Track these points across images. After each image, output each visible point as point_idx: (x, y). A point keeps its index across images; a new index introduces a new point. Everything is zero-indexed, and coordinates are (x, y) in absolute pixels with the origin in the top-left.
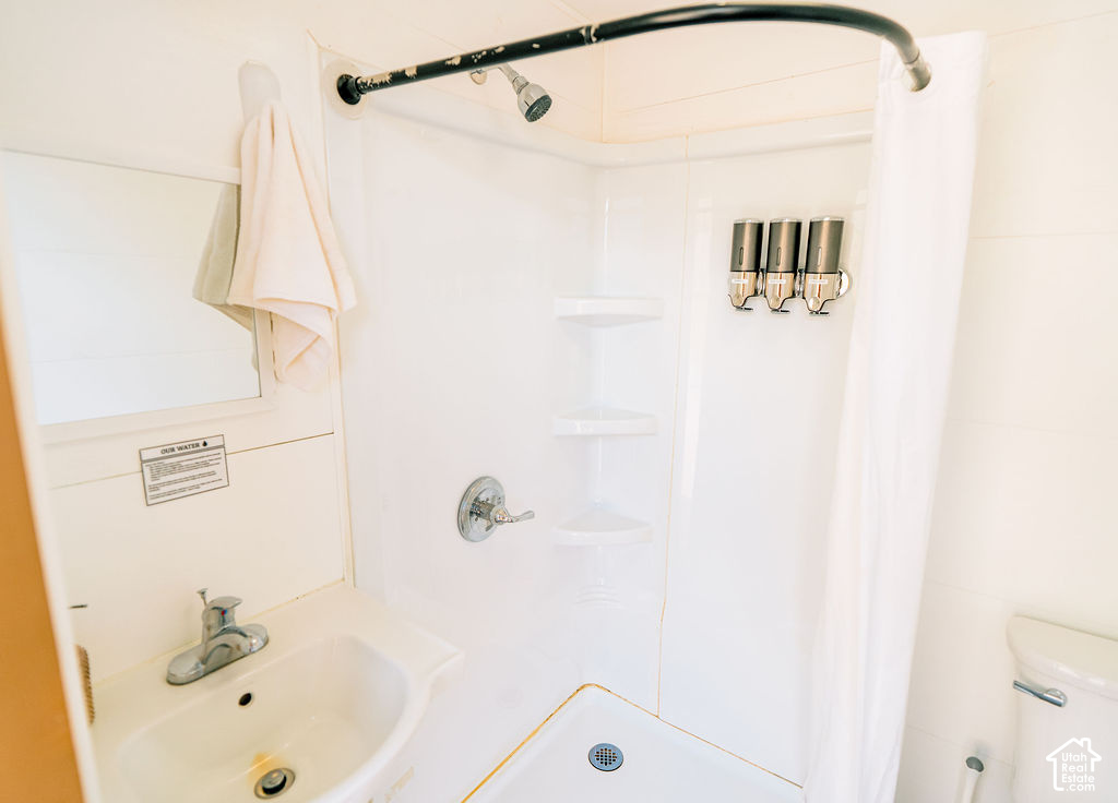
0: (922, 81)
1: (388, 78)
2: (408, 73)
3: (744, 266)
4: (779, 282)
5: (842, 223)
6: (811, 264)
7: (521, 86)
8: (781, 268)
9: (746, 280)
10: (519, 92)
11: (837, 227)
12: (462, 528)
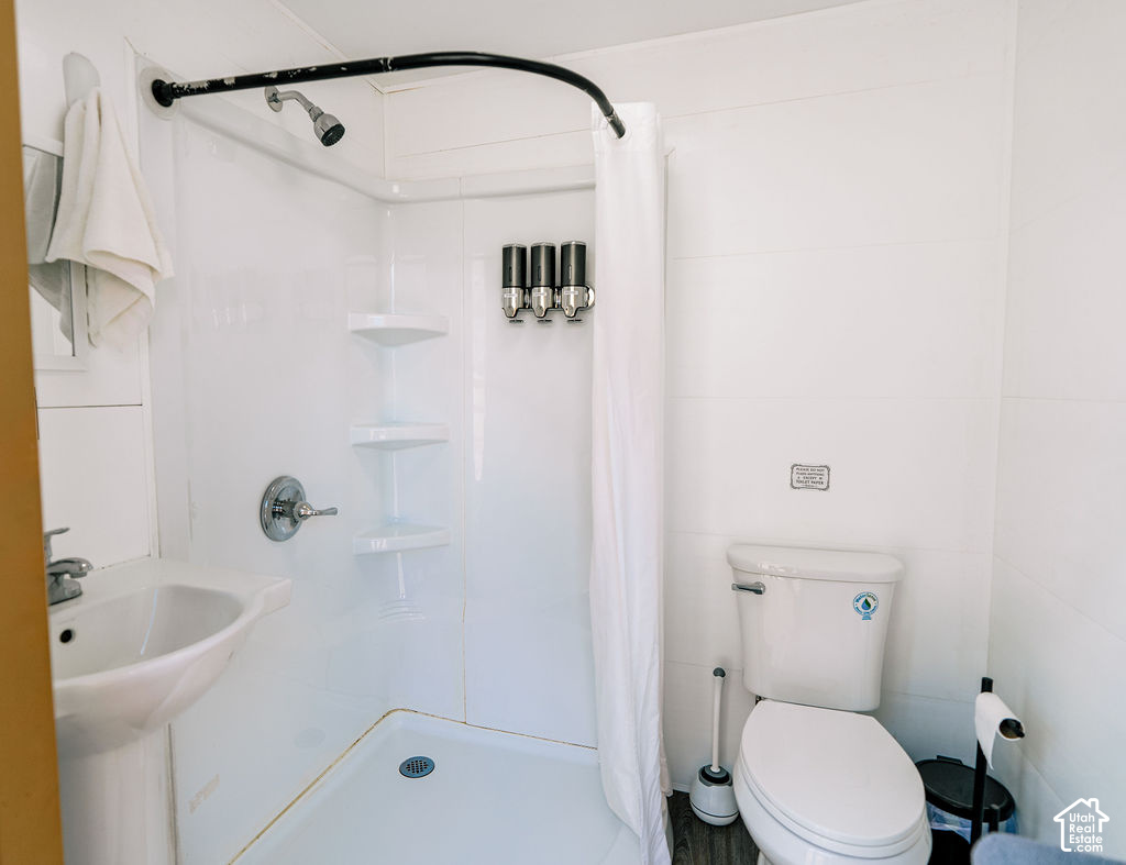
0: (620, 130)
1: (206, 85)
2: (226, 82)
3: (514, 282)
4: (542, 296)
5: (584, 246)
6: (565, 279)
7: (316, 115)
8: (543, 282)
9: (515, 295)
10: (315, 121)
11: (581, 249)
12: (265, 527)
